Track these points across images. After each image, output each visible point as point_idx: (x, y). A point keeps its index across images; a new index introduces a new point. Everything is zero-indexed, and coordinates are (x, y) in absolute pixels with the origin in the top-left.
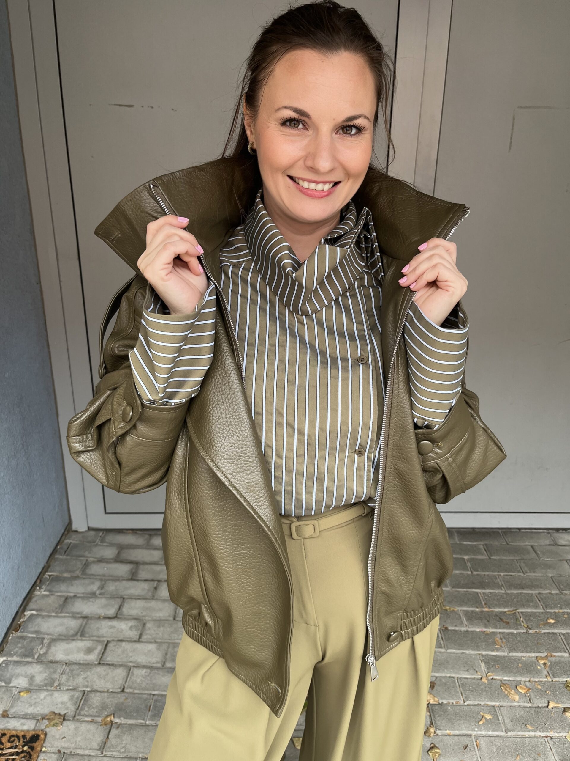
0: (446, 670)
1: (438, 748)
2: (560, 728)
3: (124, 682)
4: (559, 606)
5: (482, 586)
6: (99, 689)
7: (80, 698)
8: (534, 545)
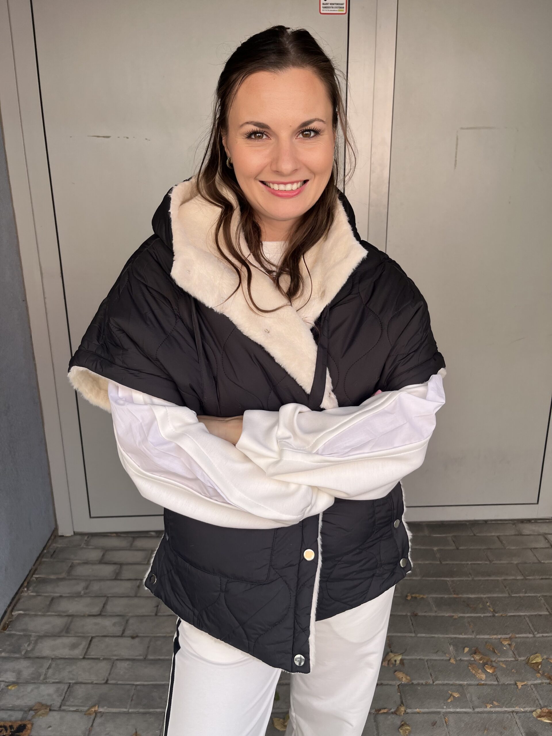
0: (416, 653)
1: (408, 725)
2: (524, 703)
3: (107, 675)
4: (524, 590)
5: (451, 574)
6: (83, 681)
7: (66, 690)
8: (499, 536)
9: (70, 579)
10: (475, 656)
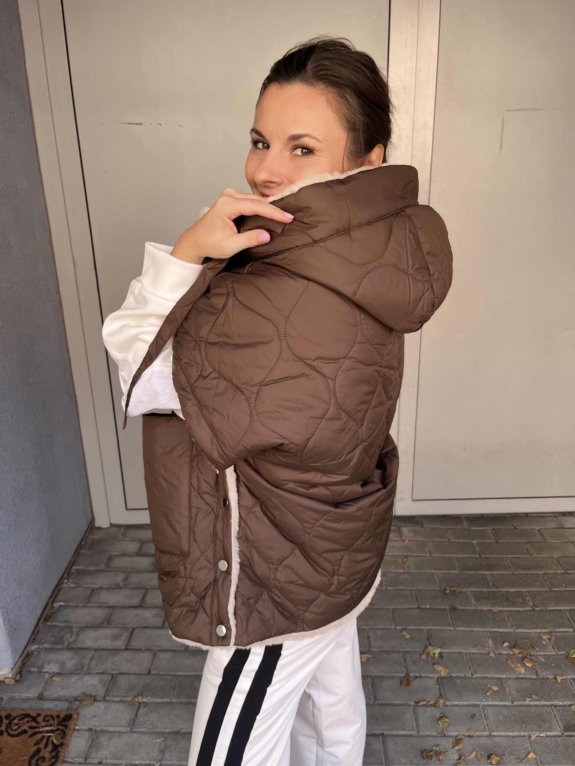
0: (454, 647)
1: (447, 717)
2: (564, 697)
3: (149, 665)
4: (564, 585)
5: (490, 567)
6: (126, 672)
7: (109, 681)
8: (541, 529)
9: (109, 571)
10: (514, 650)
